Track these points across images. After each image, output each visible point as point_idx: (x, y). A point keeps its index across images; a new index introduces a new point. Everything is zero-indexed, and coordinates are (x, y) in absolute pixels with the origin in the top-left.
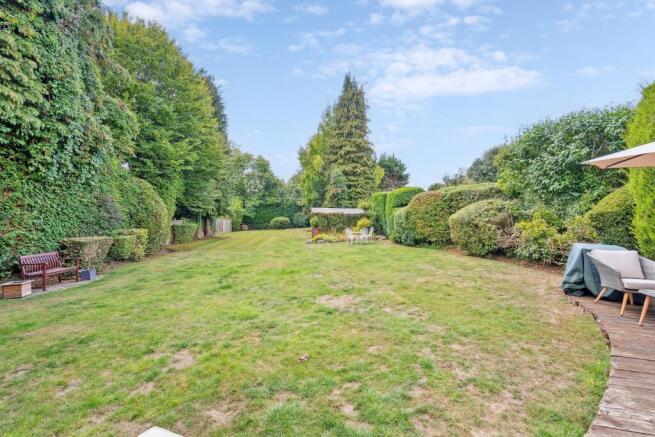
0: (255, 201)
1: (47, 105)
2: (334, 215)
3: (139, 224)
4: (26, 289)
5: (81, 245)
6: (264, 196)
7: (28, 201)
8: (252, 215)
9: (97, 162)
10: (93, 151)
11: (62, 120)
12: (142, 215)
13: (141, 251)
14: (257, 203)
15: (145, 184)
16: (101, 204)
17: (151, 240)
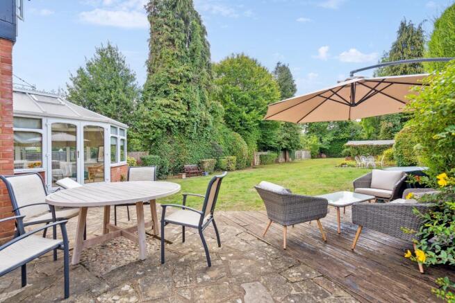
0: (330, 137)
1: (188, 113)
2: (364, 146)
3: (233, 154)
4: (184, 176)
5: (203, 162)
6: (337, 133)
7: (187, 146)
8: (328, 147)
9: (208, 129)
10: (206, 125)
11: (193, 116)
12: (235, 150)
13: (233, 166)
14: (331, 139)
15: (237, 134)
16: (213, 146)
17: (238, 162)
